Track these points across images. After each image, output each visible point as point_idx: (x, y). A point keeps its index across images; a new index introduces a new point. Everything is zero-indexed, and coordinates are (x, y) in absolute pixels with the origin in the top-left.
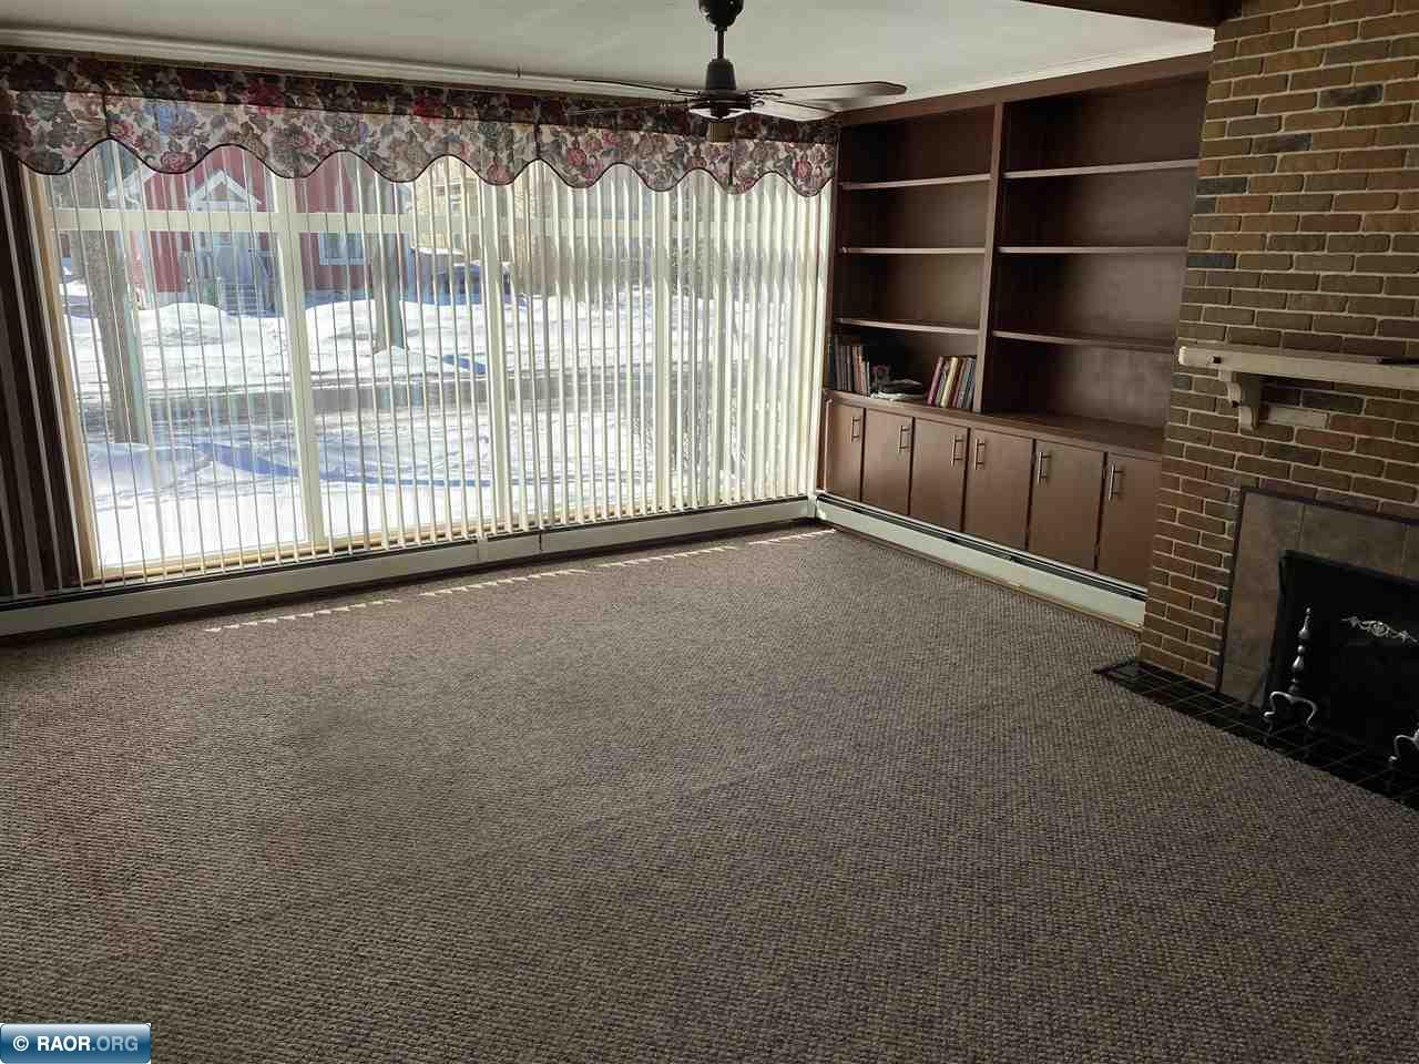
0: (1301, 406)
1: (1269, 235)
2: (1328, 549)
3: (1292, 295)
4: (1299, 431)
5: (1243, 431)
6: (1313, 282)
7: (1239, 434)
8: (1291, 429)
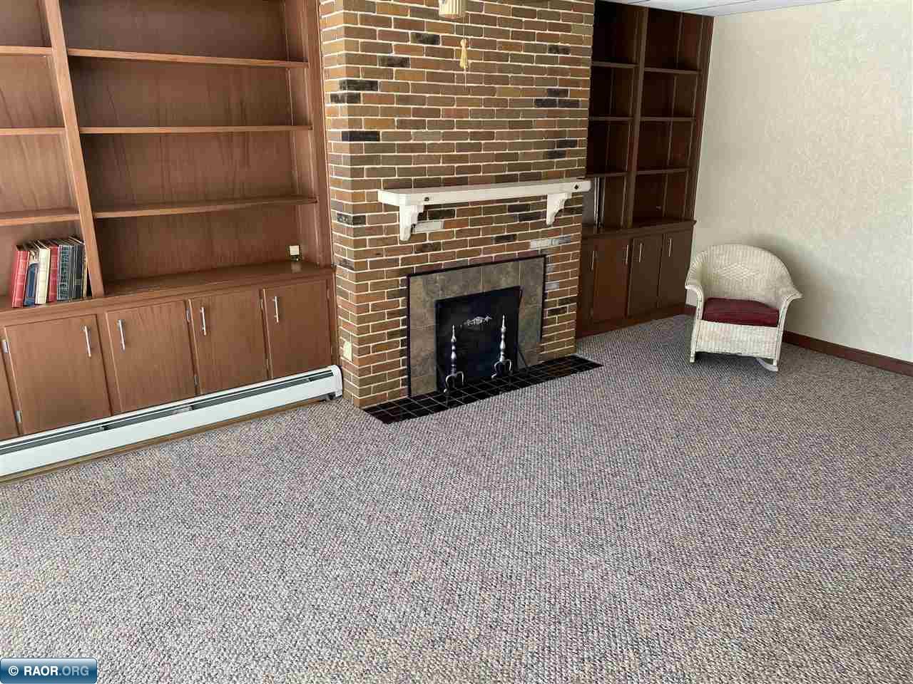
0: (428, 220)
1: (396, 119)
2: (454, 291)
3: (414, 156)
4: (430, 234)
5: (402, 242)
6: (421, 148)
7: (399, 245)
8: (425, 234)
